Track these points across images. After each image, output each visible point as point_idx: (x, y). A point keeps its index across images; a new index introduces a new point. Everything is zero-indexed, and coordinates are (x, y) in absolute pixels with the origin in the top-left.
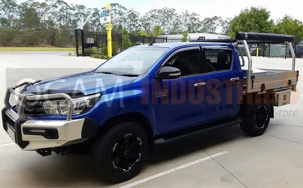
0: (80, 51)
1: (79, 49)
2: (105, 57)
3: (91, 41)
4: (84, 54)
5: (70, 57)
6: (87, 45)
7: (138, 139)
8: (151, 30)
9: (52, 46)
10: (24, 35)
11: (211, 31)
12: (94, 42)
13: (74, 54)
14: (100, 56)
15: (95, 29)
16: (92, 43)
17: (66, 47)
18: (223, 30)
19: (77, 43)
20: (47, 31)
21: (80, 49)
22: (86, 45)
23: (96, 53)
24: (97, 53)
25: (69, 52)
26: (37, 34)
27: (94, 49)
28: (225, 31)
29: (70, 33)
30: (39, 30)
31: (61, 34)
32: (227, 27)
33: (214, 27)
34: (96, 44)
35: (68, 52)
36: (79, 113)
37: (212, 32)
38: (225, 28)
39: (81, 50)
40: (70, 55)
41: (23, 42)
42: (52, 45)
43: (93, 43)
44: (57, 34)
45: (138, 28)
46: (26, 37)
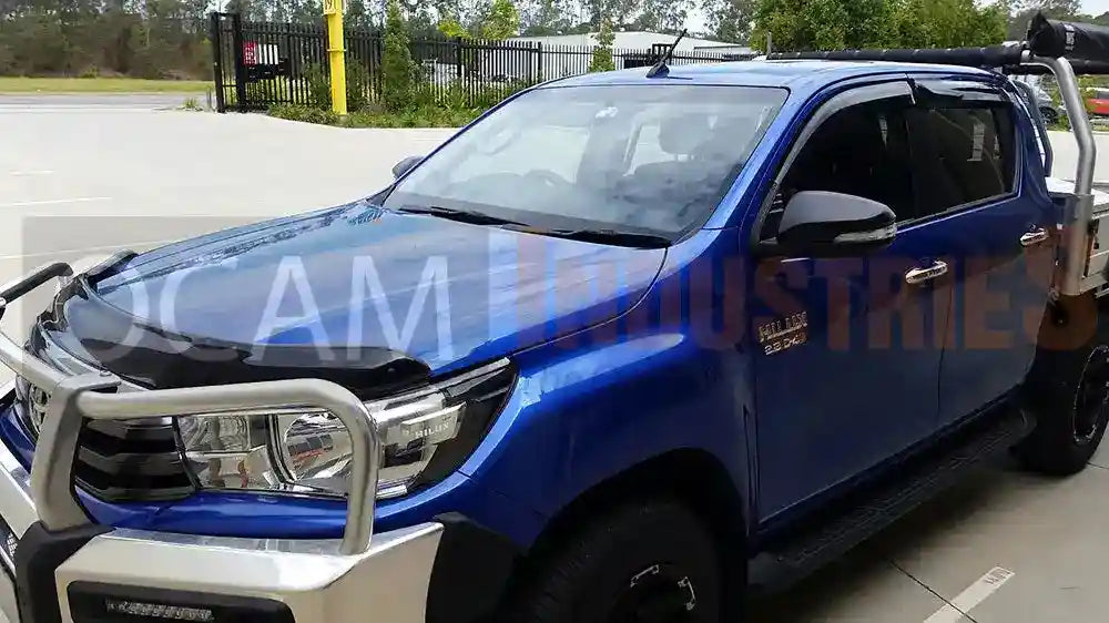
0: (230, 93)
1: (225, 86)
2: (323, 114)
3: (268, 54)
4: (244, 105)
5: (192, 114)
6: (254, 72)
7: (681, 583)
8: (463, 18)
9: (119, 74)
10: (21, 34)
11: (670, 27)
12: (279, 59)
13: (206, 104)
14: (304, 112)
15: (269, 14)
16: (271, 63)
17: (170, 77)
18: (708, 22)
19: (219, 64)
20: (103, 21)
21: (231, 86)
22: (250, 72)
23: (289, 98)
24: (292, 101)
25: (191, 96)
26: (65, 30)
27: (282, 84)
28: (715, 27)
29: (180, 29)
30: (73, 16)
31: (151, 31)
32: (723, 12)
33: (678, 11)
34: (286, 68)
35: (182, 97)
36: (402, 489)
37: (673, 28)
38: (716, 16)
39: (234, 89)
40: (190, 105)
41: (18, 58)
42: (119, 70)
43: (276, 63)
44: (136, 30)
45: (418, 10)
46: (28, 40)
